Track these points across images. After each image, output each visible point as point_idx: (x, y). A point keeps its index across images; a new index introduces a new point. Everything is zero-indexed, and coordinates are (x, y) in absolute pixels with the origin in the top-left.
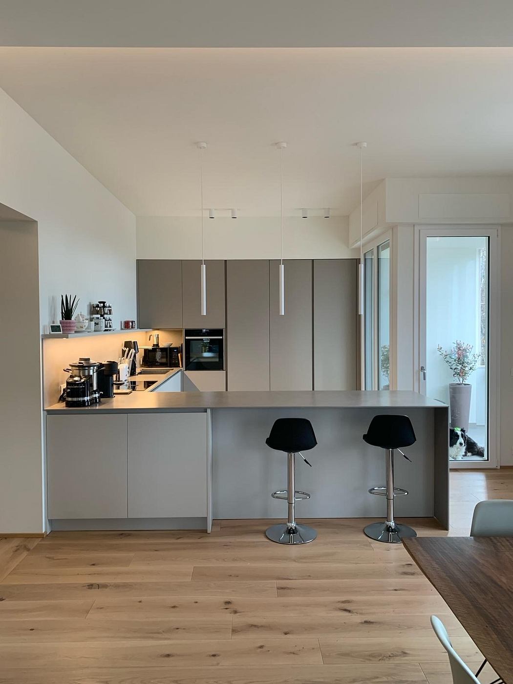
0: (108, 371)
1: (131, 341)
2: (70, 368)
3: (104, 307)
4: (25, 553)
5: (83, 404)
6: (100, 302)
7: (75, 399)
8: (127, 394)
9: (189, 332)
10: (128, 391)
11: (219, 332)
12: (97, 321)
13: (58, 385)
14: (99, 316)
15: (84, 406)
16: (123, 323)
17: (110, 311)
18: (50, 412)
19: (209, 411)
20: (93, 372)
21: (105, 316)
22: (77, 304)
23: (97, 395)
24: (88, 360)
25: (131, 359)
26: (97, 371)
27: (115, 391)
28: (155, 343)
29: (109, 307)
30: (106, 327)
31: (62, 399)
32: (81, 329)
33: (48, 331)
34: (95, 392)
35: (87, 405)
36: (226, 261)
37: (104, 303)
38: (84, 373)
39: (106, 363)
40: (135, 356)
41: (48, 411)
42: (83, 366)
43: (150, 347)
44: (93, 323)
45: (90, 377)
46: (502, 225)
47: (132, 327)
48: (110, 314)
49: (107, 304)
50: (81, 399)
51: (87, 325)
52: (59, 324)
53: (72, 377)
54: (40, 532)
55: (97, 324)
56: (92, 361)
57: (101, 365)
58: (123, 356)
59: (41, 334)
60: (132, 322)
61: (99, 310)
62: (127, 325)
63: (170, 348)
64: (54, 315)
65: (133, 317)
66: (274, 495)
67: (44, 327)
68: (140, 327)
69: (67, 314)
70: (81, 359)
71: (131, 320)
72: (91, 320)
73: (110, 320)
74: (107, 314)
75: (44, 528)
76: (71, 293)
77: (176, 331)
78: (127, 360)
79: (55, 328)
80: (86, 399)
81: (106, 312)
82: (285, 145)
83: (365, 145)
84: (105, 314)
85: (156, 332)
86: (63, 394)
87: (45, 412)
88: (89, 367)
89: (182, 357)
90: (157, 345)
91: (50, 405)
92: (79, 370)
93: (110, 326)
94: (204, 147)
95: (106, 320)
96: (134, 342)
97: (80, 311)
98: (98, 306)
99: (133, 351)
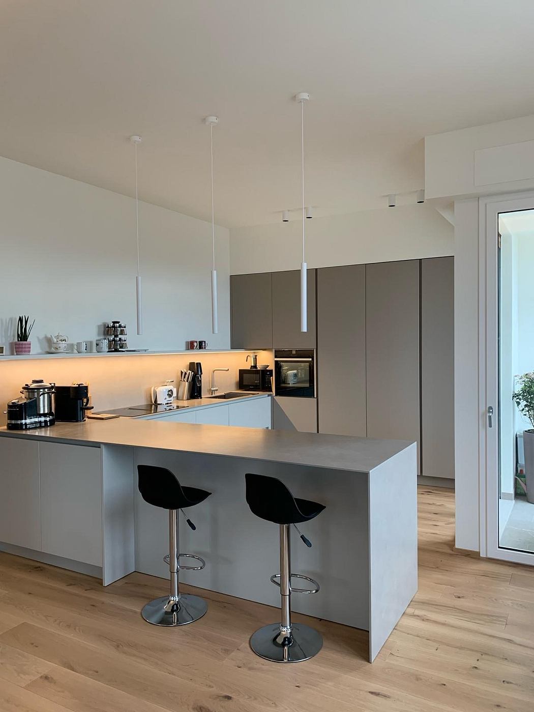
7: (13, 422)
9: (278, 353)
11: (308, 354)
19: (102, 446)
28: (253, 365)
35: (24, 428)
36: (316, 269)
61: (114, 330)
62: (192, 346)
63: (264, 371)
92: (28, 392)
96: (197, 364)
98: (112, 326)
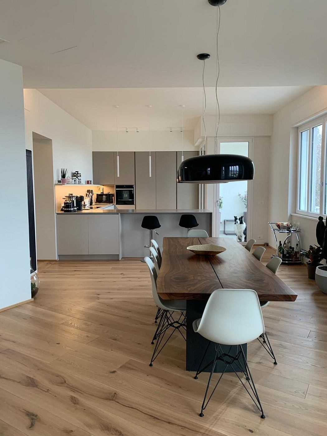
0: (80, 200)
1: (90, 190)
2: (65, 198)
3: (78, 174)
4: (51, 265)
5: (71, 211)
6: (76, 172)
7: (67, 209)
8: (88, 209)
9: (118, 187)
10: (89, 209)
11: (131, 187)
12: (75, 180)
13: (60, 204)
14: (76, 177)
15: (71, 212)
16: (86, 181)
17: (80, 175)
18: (58, 214)
19: (119, 214)
20: (74, 199)
21: (78, 178)
22: (67, 172)
23: (76, 208)
24: (72, 194)
25: (90, 198)
26: (76, 199)
27: (83, 209)
28: (102, 192)
29: (80, 174)
30: (79, 182)
31: (62, 210)
32: (69, 183)
33: (57, 182)
34: (75, 207)
36: (135, 152)
37: (78, 172)
38: (71, 200)
39: (79, 196)
40: (92, 197)
41: (57, 213)
42: (70, 197)
43: (99, 193)
44: (73, 180)
45: (73, 201)
46: (254, 137)
47: (90, 184)
48: (80, 177)
49: (79, 173)
50: (70, 209)
51: (71, 181)
52: (60, 180)
53: (66, 201)
54: (55, 259)
55: (75, 181)
56: (73, 195)
57: (77, 197)
58: (87, 196)
59: (54, 183)
60: (90, 181)
61: (76, 175)
62: (88, 182)
63: (109, 194)
64: (58, 177)
65: (91, 179)
66: (145, 247)
67: (55, 181)
68: (94, 184)
69: (64, 176)
70: (69, 194)
71: (90, 180)
72: (73, 179)
73: (80, 179)
74: (79, 177)
75: (57, 258)
76: (65, 168)
77: (111, 186)
78: (88, 198)
79: (59, 182)
80: (72, 209)
81: (79, 176)
82: (151, 106)
83: (184, 106)
84: (78, 177)
85: (102, 187)
86: (63, 208)
87: (56, 214)
88: (73, 197)
89: (115, 199)
90: (103, 193)
91: (58, 212)
93: (81, 182)
94: (118, 108)
95: (79, 179)
96: (91, 190)
97: (68, 175)
98: (75, 173)
99: (91, 194)
